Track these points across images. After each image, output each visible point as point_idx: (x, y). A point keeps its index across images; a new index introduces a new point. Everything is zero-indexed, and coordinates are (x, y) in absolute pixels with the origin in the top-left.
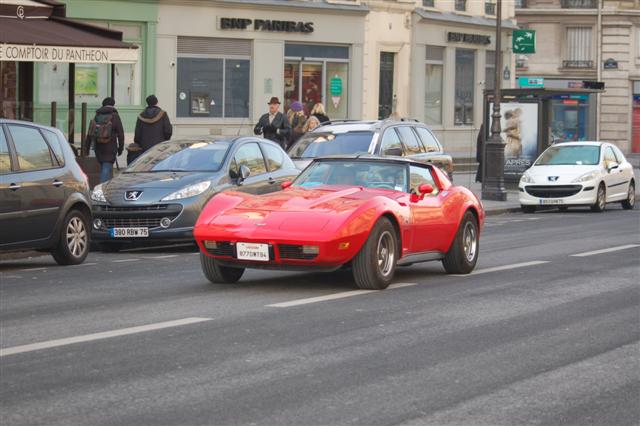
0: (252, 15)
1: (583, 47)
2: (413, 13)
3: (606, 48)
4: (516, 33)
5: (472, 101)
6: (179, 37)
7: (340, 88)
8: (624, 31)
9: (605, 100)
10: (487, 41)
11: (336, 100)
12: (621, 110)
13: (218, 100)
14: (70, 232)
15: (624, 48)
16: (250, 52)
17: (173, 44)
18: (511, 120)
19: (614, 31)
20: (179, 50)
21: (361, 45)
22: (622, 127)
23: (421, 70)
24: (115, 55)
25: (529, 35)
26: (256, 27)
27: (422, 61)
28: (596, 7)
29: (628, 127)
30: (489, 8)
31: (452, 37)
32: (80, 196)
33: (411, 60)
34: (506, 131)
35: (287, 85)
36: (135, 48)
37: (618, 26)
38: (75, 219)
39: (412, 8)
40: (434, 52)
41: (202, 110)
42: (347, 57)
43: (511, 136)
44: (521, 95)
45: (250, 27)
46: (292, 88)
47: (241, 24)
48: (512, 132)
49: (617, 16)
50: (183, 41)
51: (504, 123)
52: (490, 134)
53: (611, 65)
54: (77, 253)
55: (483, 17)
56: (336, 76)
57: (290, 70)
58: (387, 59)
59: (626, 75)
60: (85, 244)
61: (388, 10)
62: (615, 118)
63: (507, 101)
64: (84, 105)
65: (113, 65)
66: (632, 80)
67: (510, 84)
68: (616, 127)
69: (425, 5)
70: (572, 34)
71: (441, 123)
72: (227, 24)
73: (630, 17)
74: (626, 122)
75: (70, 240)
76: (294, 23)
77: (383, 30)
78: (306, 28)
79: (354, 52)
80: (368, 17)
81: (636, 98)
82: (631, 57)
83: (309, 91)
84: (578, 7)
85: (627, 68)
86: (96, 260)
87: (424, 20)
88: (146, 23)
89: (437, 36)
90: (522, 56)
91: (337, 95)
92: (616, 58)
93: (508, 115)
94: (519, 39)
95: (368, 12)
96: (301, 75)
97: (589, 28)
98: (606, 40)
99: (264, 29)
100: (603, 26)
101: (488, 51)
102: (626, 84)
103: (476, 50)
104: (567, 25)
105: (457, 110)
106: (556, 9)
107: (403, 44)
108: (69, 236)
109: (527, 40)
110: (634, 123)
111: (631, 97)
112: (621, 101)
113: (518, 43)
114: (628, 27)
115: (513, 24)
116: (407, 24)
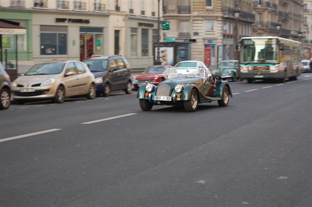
0: (67, 17)
1: (186, 28)
2: (126, 16)
3: (194, 28)
4: (163, 23)
5: (147, 47)
6: (41, 25)
7: (100, 43)
8: (200, 22)
9: (195, 47)
10: (152, 26)
11: (99, 48)
12: (200, 50)
13: (56, 49)
14: (3, 97)
15: (200, 28)
16: (67, 31)
17: (38, 28)
18: (164, 53)
19: (197, 22)
20: (41, 30)
21: (107, 28)
22: (201, 56)
23: (129, 36)
24: (17, 31)
25: (168, 23)
26: (69, 22)
27: (129, 33)
28: (190, 13)
29: (203, 56)
30: (153, 14)
31: (140, 24)
32: (6, 83)
33: (126, 33)
34: (162, 57)
35: (81, 43)
36: (25, 28)
37: (199, 20)
38: (4, 92)
39: (125, 14)
40: (134, 30)
41: (50, 52)
42: (102, 32)
43: (163, 59)
44: (166, 44)
45: (67, 21)
46: (82, 44)
47: (63, 20)
48: (164, 58)
49: (198, 16)
50: (42, 27)
51: (161, 55)
52: (156, 59)
53: (196, 34)
54: (6, 105)
55: (151, 17)
56: (99, 39)
57: (82, 37)
58: (117, 32)
59: (201, 37)
60: (9, 101)
61: (117, 15)
62: (198, 53)
63: (161, 47)
64: (6, 50)
65: (17, 35)
66: (204, 39)
67: (162, 41)
68: (198, 56)
69: (130, 13)
70: (182, 23)
71: (137, 55)
72: (58, 20)
73: (203, 17)
74: (201, 54)
75: (3, 100)
76: (82, 20)
77: (115, 22)
78: (87, 22)
79: (105, 30)
80: (110, 17)
81: (206, 45)
82: (203, 31)
83: (89, 45)
84: (185, 13)
85: (203, 34)
86: (13, 107)
87: (130, 18)
88: (27, 20)
89: (135, 24)
90: (165, 31)
91: (99, 46)
92: (198, 31)
93: (162, 52)
94: (164, 25)
96: (86, 39)
97: (188, 21)
98: (195, 25)
99: (72, 22)
101: (153, 30)
102: (202, 41)
103: (148, 29)
104: (180, 20)
105: (143, 51)
106: (176, 14)
107: (122, 27)
108: (3, 98)
110: (205, 55)
111: (203, 47)
112: (200, 47)
113: (163, 26)
114: (202, 20)
115: (162, 19)
116: (124, 20)
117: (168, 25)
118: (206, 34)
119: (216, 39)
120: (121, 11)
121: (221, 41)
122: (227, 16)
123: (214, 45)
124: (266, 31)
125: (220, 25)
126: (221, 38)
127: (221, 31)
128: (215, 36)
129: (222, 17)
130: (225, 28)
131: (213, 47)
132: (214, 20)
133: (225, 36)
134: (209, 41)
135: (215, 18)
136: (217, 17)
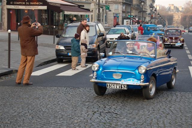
2: (95, 3)
4: (106, 6)
9: (109, 17)
10: (103, 7)
12: (112, 19)
19: (110, 4)
21: (90, 9)
22: (112, 22)
25: (108, 6)
29: (113, 22)
30: (102, 1)
37: (111, 4)
49: (111, 2)
53: (110, 11)
55: (102, 3)
59: (112, 12)
61: (93, 3)
62: (110, 20)
68: (110, 22)
69: (96, 1)
73: (113, 2)
77: (92, 6)
78: (83, 6)
81: (114, 17)
82: (113, 9)
85: (113, 11)
90: (107, 10)
91: (87, 17)
92: (111, 9)
93: (127, 22)
95: (91, 3)
100: (109, 4)
102: (113, 14)
109: (108, 7)
111: (113, 17)
112: (112, 17)
113: (106, 8)
114: (113, 4)
115: (105, 4)
116: (94, 5)
117: (109, 7)
118: (115, 11)
119: (119, 13)
120: (94, 1)
121: (122, 14)
122: (125, 2)
123: (119, 16)
124: (134, 9)
125: (121, 7)
126: (122, 13)
127: (121, 10)
128: (119, 12)
129: (122, 2)
130: (124, 8)
131: (118, 18)
132: (119, 4)
133: (123, 12)
134: (116, 15)
135: (119, 3)
136: (120, 2)
